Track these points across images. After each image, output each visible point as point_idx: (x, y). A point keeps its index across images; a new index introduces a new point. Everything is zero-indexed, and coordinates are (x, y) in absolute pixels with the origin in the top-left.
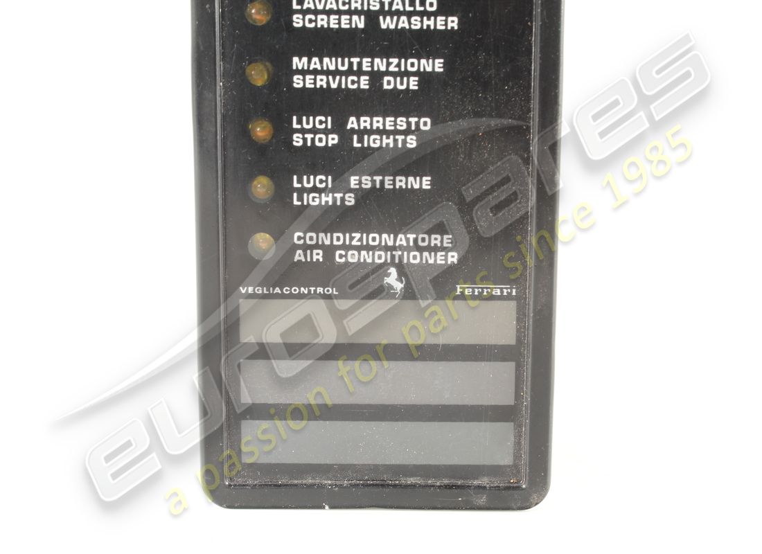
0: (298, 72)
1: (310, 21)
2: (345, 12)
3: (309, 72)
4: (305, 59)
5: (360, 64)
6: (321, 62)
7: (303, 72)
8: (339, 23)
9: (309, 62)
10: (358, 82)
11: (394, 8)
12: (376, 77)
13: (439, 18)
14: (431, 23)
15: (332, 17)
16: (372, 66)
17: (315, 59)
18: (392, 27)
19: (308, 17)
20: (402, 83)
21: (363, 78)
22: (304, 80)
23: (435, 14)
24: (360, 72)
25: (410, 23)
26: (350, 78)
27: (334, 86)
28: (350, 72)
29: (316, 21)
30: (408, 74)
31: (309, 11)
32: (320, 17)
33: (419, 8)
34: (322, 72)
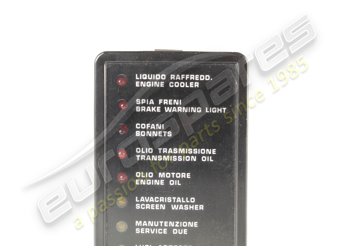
0: (138, 227)
1: (143, 206)
2: (157, 203)
3: (142, 227)
4: (141, 222)
5: (163, 224)
6: (147, 223)
7: (140, 227)
8: (155, 207)
9: (142, 223)
10: (163, 231)
11: (177, 201)
12: (170, 229)
13: (196, 206)
14: (193, 207)
15: (152, 205)
16: (168, 225)
17: (145, 222)
18: (177, 209)
19: (142, 205)
20: (180, 232)
21: (164, 229)
22: (140, 230)
23: (194, 204)
24: (163, 227)
25: (184, 208)
26: (159, 230)
27: (153, 233)
28: (159, 227)
29: (145, 206)
30: (183, 228)
31: (142, 202)
32: (147, 205)
33: (187, 201)
34: (148, 227)
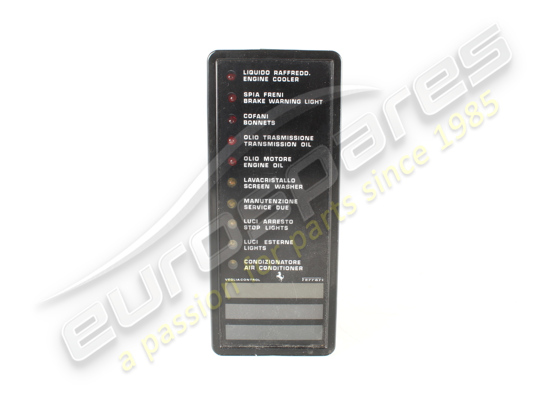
0: (246, 204)
1: (250, 186)
2: (263, 183)
3: (250, 204)
4: (248, 200)
5: (268, 201)
6: (254, 201)
7: (248, 204)
8: (261, 187)
9: (250, 201)
10: (267, 207)
11: (280, 181)
12: (274, 206)
13: (296, 185)
14: (293, 187)
15: (258, 185)
16: (272, 202)
17: (252, 199)
18: (279, 188)
19: (249, 185)
21: (269, 206)
22: (248, 207)
23: (294, 184)
24: (268, 204)
25: (286, 187)
26: (264, 206)
27: (259, 209)
28: (264, 204)
29: (252, 186)
31: (250, 183)
32: (254, 185)
33: (288, 182)
34: (255, 204)
